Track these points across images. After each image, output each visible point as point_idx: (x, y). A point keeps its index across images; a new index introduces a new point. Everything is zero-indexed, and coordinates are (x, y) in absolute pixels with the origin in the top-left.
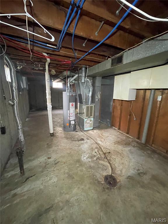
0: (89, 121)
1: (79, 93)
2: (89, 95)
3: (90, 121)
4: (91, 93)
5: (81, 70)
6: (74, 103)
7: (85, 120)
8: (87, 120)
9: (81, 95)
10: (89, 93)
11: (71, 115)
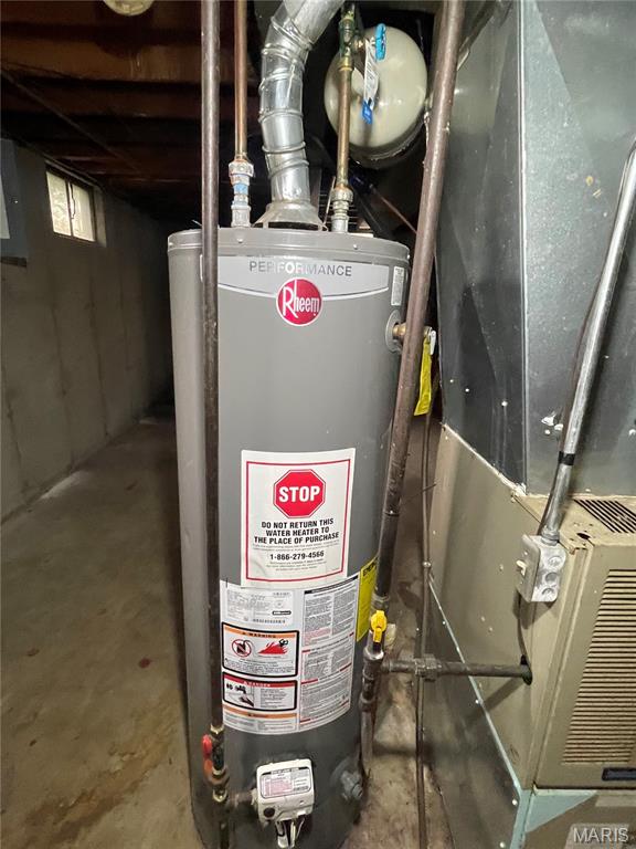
6: (337, 469)
11: (271, 658)
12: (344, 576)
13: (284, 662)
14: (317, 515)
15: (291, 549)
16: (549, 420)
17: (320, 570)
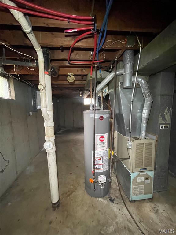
0: (143, 178)
1: (117, 112)
2: (141, 117)
3: (146, 179)
4: (145, 112)
5: (121, 62)
6: (106, 136)
7: (133, 176)
8: (139, 176)
9: (122, 115)
10: (142, 112)
11: (99, 160)
12: (107, 149)
13: (101, 161)
14: (104, 141)
15: (101, 146)
16: (128, 129)
17: (105, 148)
